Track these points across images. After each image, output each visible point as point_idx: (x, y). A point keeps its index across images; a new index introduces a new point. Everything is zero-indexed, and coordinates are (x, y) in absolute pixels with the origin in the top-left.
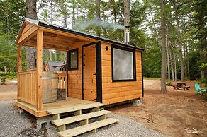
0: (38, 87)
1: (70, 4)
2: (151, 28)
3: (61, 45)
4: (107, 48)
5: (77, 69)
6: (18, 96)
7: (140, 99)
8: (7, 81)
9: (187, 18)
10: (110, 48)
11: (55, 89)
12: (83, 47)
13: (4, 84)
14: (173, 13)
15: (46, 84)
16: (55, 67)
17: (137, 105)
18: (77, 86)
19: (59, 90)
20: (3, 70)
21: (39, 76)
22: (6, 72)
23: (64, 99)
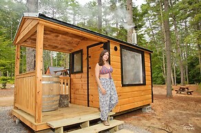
0: (37, 93)
1: (71, 11)
2: (148, 34)
3: (63, 46)
4: (116, 49)
5: (81, 72)
6: (15, 103)
7: (149, 105)
8: (8, 86)
9: (184, 24)
10: (119, 48)
11: (57, 95)
12: (88, 47)
13: (5, 88)
14: (170, 19)
15: (46, 89)
16: (56, 72)
17: (147, 111)
18: (81, 92)
19: (61, 96)
20: (5, 75)
21: (38, 80)
22: (8, 77)
23: (67, 106)
